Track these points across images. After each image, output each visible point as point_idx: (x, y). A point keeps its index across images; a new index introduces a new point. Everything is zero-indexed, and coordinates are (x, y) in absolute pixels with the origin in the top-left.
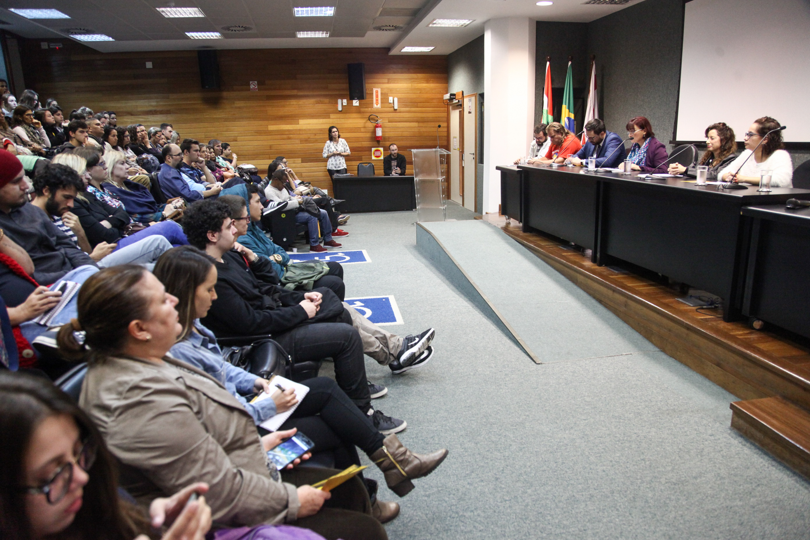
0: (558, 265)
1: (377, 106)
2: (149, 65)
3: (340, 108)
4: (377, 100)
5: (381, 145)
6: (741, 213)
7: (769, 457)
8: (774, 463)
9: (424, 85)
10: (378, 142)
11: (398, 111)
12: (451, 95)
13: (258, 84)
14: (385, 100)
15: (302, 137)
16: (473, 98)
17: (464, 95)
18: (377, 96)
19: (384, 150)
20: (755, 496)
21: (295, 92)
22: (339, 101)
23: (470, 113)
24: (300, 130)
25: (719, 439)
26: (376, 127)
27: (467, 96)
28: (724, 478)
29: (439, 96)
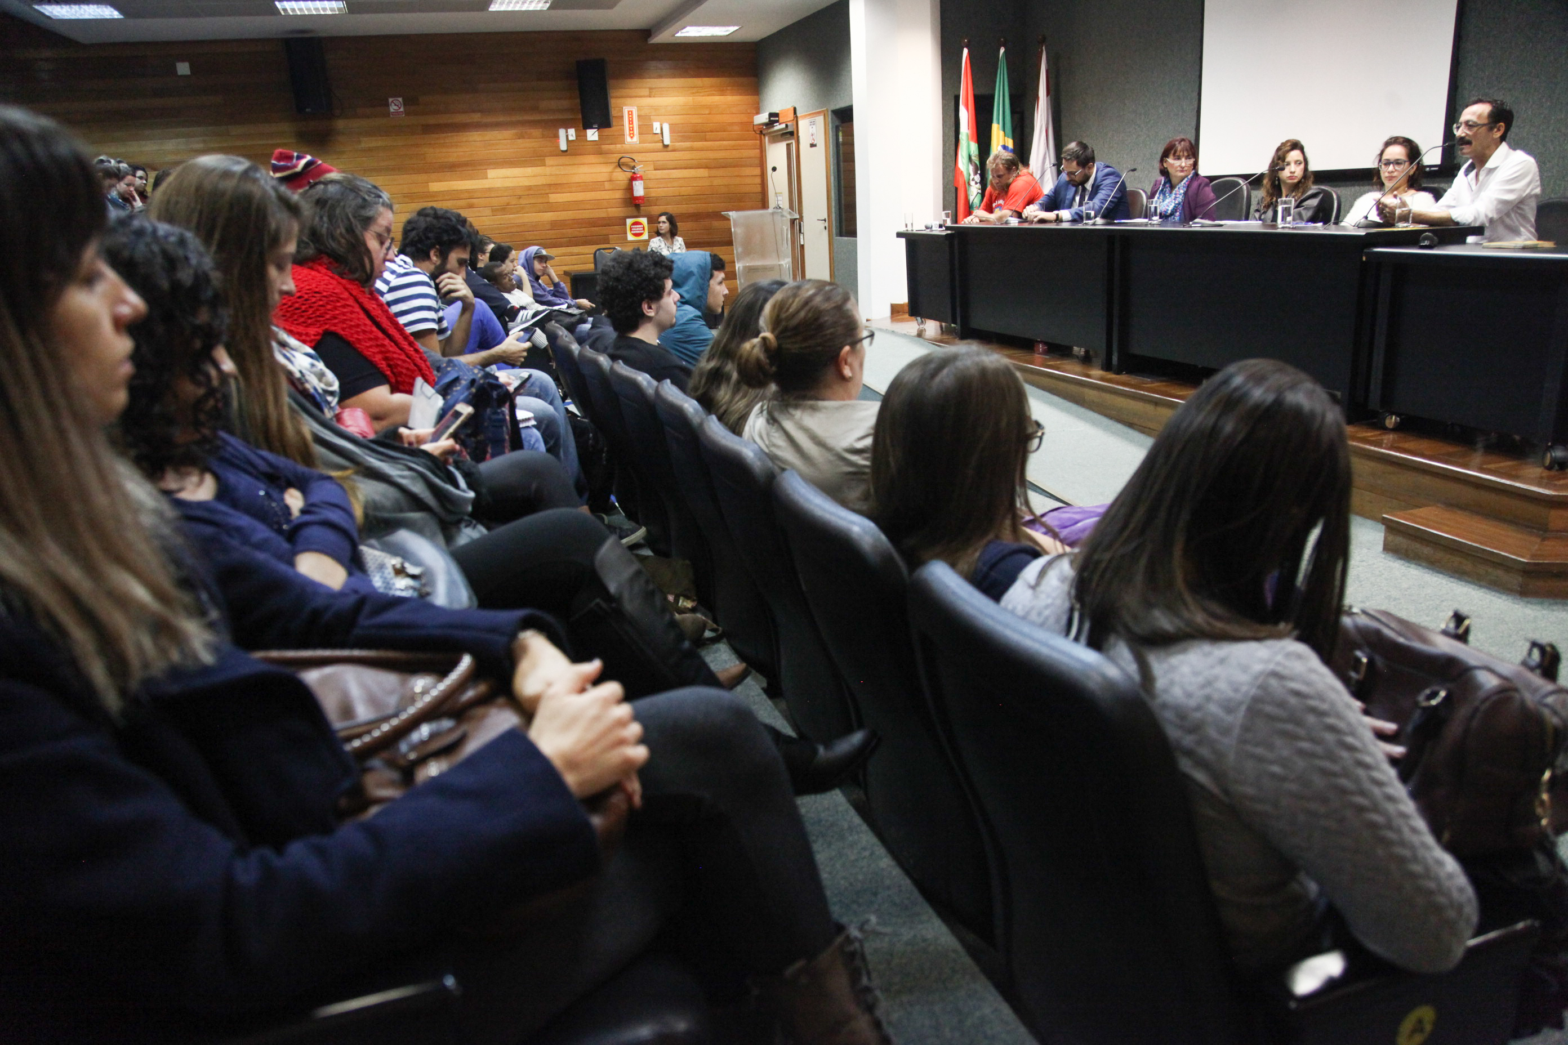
0: (1046, 381)
1: (632, 140)
2: (183, 69)
3: (563, 146)
4: (631, 129)
5: (642, 213)
6: (1364, 259)
7: (1444, 575)
8: (1452, 580)
9: (717, 99)
10: (637, 207)
11: (670, 148)
12: (771, 115)
13: (405, 105)
14: (645, 129)
15: (495, 202)
16: (820, 119)
17: (798, 115)
18: (631, 122)
19: (649, 223)
20: (1443, 611)
21: (476, 117)
22: (562, 132)
23: (813, 145)
24: (490, 190)
25: (1374, 564)
26: (633, 178)
27: (805, 116)
28: (1399, 599)
29: (744, 118)
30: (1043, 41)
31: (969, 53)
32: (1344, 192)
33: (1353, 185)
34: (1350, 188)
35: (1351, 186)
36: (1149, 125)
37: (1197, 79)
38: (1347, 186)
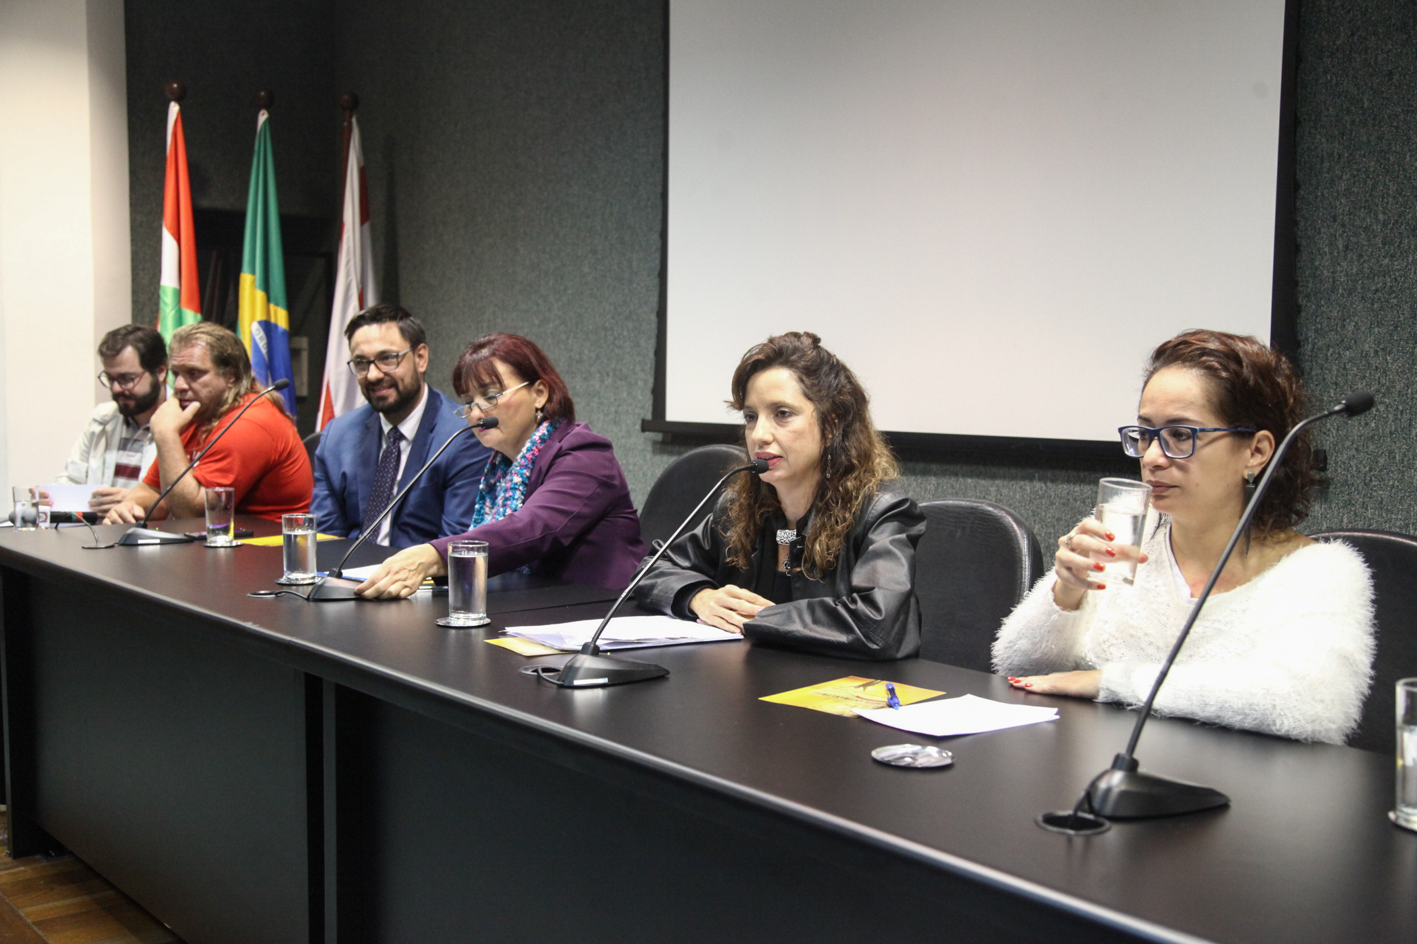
30: (354, 105)
31: (182, 112)
32: (1005, 491)
33: (1031, 478)
34: (1022, 483)
35: (1023, 478)
36: (565, 299)
37: (659, 202)
38: (1013, 478)
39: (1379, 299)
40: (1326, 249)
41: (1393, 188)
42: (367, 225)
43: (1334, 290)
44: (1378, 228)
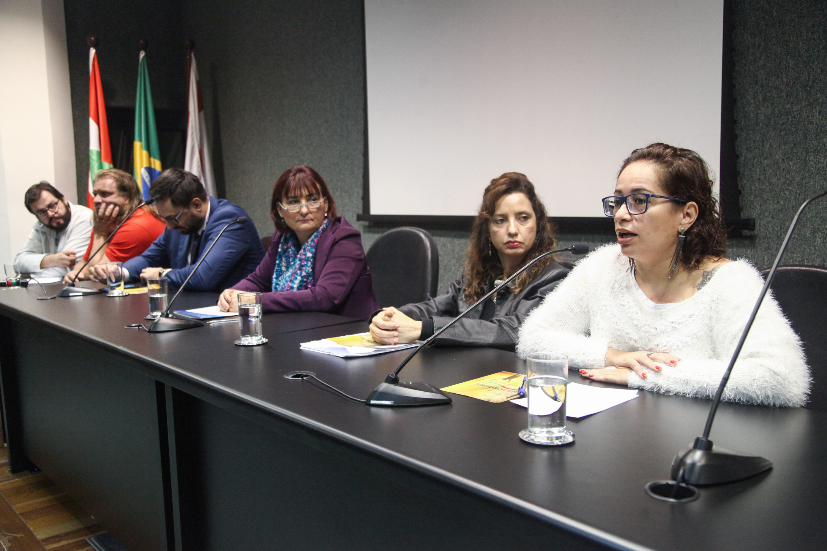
30: (192, 47)
31: (97, 53)
39: (785, 128)
40: (752, 101)
41: (792, 63)
42: (202, 113)
43: (757, 124)
44: (783, 87)
